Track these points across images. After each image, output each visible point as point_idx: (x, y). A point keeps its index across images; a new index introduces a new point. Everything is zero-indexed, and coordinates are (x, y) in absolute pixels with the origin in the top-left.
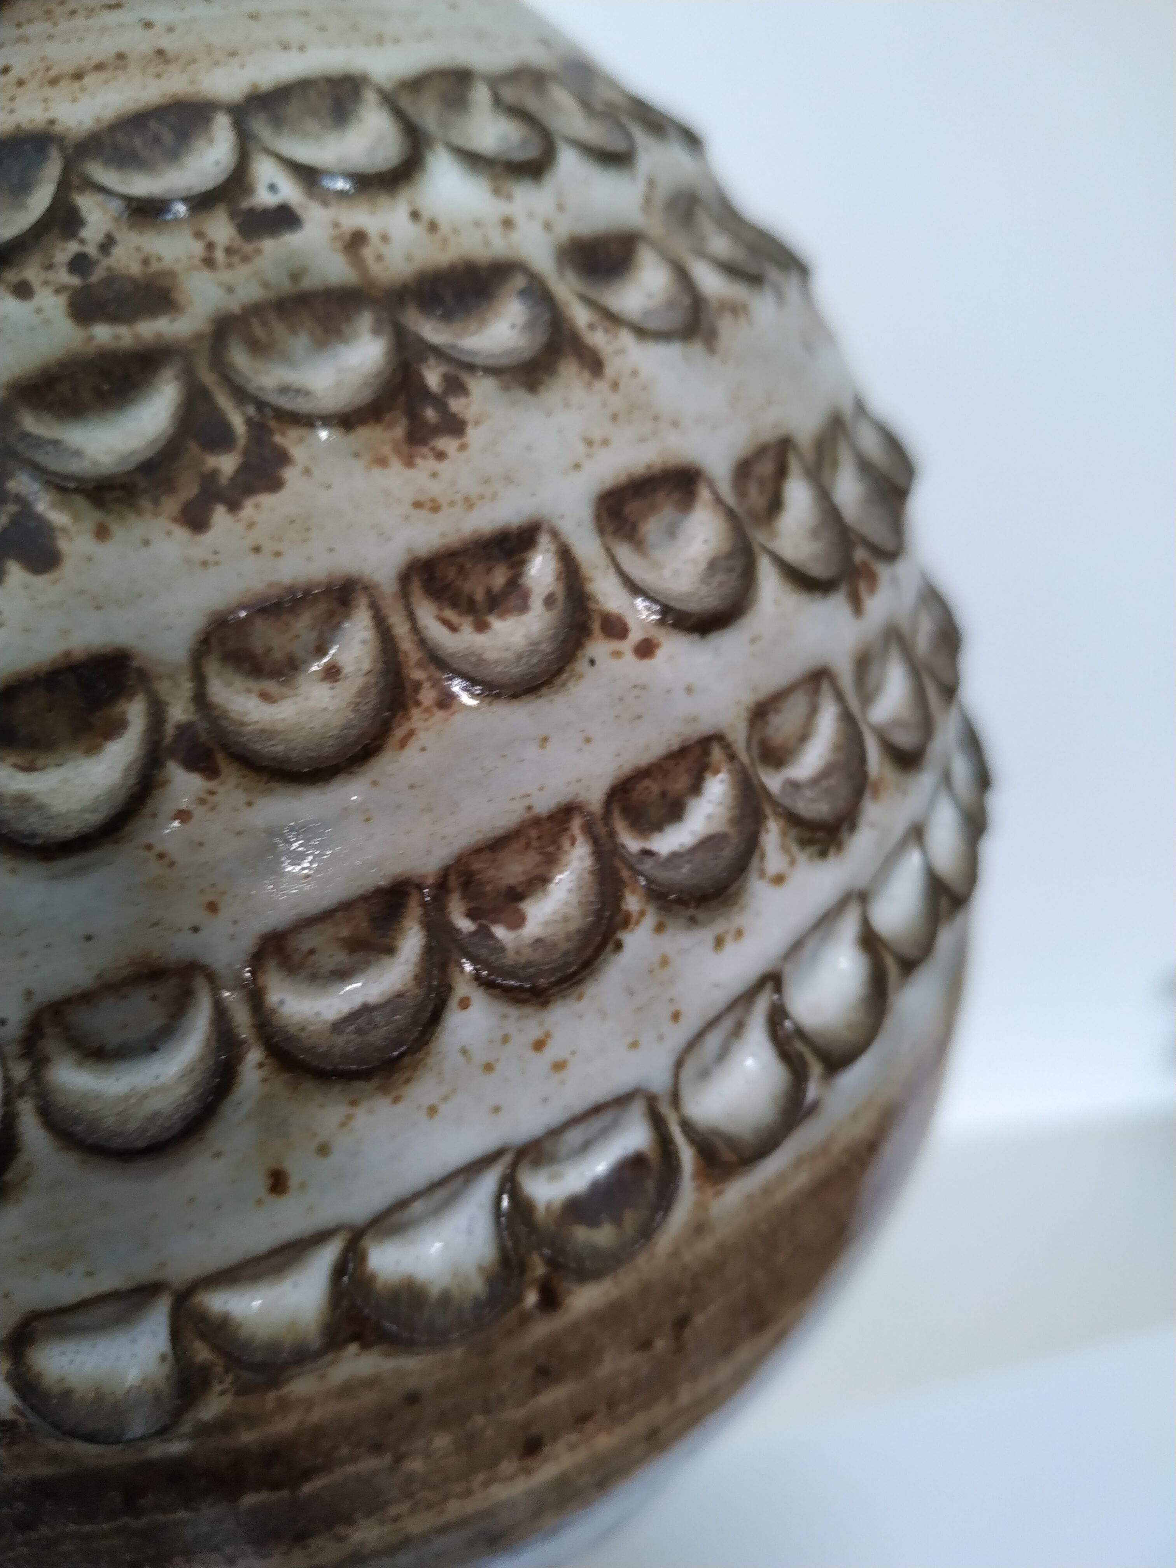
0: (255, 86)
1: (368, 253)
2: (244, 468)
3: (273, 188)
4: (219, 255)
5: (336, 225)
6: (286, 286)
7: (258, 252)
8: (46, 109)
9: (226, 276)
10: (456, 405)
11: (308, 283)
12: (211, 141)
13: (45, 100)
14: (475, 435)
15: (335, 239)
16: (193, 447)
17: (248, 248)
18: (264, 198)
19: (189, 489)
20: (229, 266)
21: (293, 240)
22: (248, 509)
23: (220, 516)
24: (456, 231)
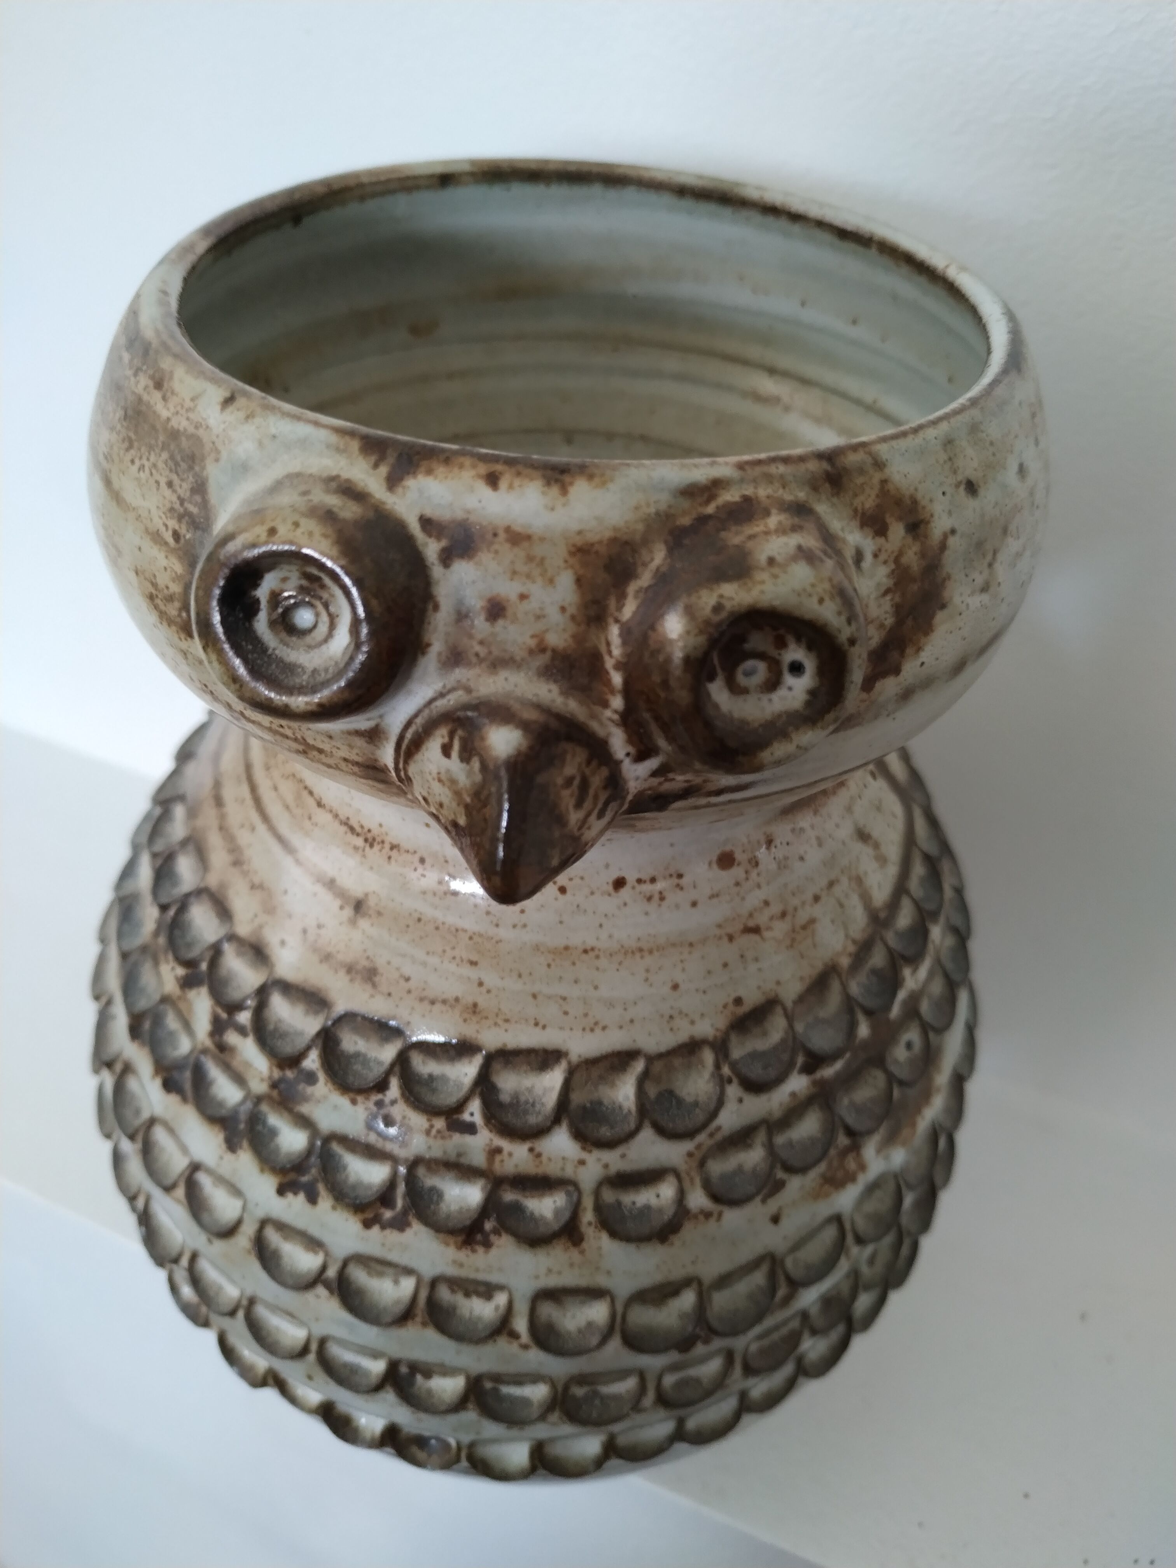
0: (505, 1045)
1: (498, 1158)
2: (394, 1219)
3: (472, 1114)
4: (434, 1132)
5: (491, 1140)
6: (453, 1157)
7: (451, 1137)
8: (410, 1014)
9: (431, 1141)
10: (493, 1238)
11: (463, 1160)
12: (470, 1062)
13: (413, 1008)
14: (494, 1251)
15: (487, 1145)
16: (379, 1204)
17: (447, 1133)
18: (466, 1117)
19: (369, 1215)
20: (435, 1137)
21: (468, 1139)
22: (388, 1232)
23: (376, 1229)
24: (550, 1159)
